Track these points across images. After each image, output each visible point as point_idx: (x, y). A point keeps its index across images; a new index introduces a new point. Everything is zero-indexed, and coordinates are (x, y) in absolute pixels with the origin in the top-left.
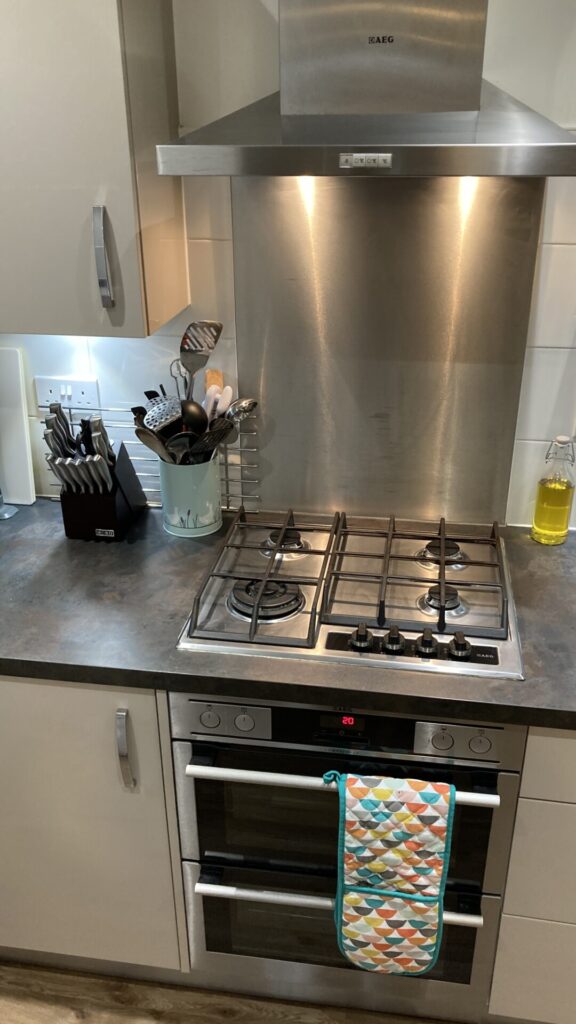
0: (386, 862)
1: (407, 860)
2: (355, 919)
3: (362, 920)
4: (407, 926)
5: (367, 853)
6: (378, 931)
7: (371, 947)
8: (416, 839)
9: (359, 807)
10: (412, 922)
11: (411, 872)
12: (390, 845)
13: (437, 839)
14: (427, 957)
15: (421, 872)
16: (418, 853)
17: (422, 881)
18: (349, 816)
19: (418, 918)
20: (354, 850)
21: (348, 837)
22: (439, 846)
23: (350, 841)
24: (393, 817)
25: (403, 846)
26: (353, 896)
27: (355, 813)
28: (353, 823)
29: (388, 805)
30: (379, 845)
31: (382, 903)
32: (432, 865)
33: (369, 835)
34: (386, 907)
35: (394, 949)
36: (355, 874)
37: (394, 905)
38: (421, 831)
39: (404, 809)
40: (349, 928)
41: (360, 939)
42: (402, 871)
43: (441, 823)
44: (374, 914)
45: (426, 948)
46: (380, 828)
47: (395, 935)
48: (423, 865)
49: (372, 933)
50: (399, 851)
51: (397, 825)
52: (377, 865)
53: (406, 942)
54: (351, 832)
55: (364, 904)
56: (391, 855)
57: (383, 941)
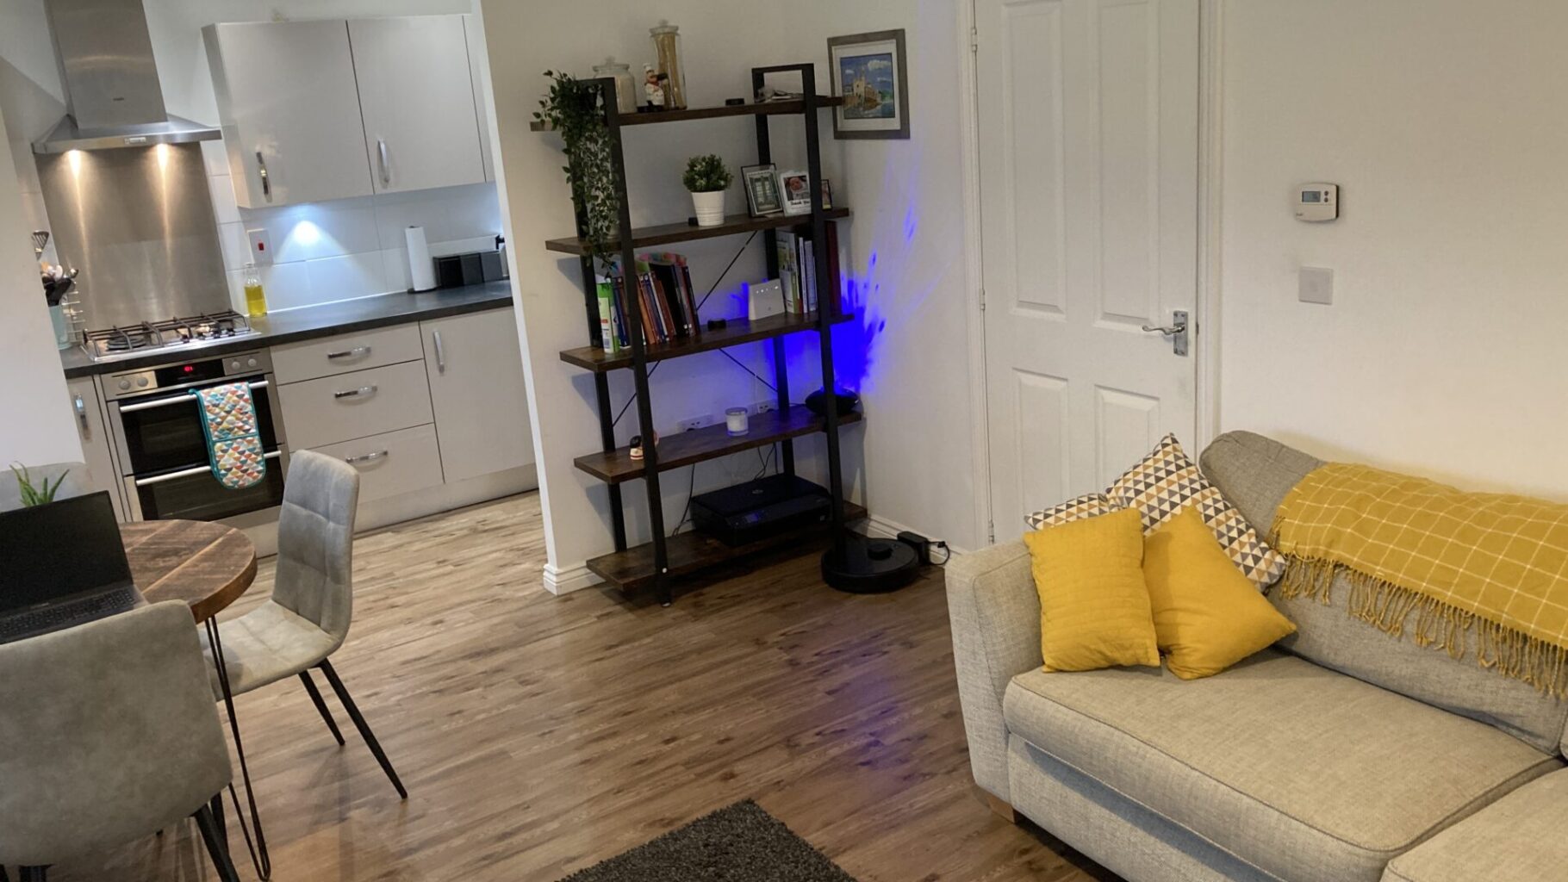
0: (229, 423)
1: (238, 419)
2: (222, 457)
3: (226, 456)
4: (247, 453)
5: (219, 420)
6: (235, 459)
7: (234, 470)
8: (238, 407)
9: (209, 398)
10: (249, 450)
11: (241, 424)
12: (228, 413)
13: (247, 405)
14: (260, 468)
15: (246, 423)
16: (242, 414)
17: (247, 427)
18: (206, 404)
19: (251, 447)
20: (213, 420)
21: (208, 414)
22: (249, 408)
23: (210, 416)
24: (226, 399)
25: (234, 412)
26: (218, 444)
27: (209, 401)
28: (208, 406)
29: (221, 394)
30: (223, 414)
31: (232, 444)
32: (249, 418)
33: (217, 410)
34: (235, 445)
35: (245, 468)
36: (216, 433)
37: (238, 443)
38: (239, 402)
39: (229, 395)
40: (221, 463)
41: (228, 467)
42: (237, 425)
43: (247, 396)
44: (231, 451)
45: (258, 463)
46: (221, 406)
47: (243, 458)
48: (245, 419)
49: (232, 461)
50: (233, 415)
51: (228, 402)
52: (225, 425)
53: (249, 462)
54: (209, 411)
55: (225, 447)
56: (230, 418)
57: (239, 464)
